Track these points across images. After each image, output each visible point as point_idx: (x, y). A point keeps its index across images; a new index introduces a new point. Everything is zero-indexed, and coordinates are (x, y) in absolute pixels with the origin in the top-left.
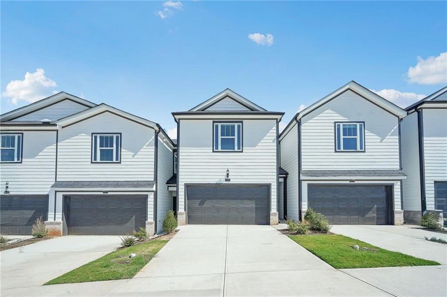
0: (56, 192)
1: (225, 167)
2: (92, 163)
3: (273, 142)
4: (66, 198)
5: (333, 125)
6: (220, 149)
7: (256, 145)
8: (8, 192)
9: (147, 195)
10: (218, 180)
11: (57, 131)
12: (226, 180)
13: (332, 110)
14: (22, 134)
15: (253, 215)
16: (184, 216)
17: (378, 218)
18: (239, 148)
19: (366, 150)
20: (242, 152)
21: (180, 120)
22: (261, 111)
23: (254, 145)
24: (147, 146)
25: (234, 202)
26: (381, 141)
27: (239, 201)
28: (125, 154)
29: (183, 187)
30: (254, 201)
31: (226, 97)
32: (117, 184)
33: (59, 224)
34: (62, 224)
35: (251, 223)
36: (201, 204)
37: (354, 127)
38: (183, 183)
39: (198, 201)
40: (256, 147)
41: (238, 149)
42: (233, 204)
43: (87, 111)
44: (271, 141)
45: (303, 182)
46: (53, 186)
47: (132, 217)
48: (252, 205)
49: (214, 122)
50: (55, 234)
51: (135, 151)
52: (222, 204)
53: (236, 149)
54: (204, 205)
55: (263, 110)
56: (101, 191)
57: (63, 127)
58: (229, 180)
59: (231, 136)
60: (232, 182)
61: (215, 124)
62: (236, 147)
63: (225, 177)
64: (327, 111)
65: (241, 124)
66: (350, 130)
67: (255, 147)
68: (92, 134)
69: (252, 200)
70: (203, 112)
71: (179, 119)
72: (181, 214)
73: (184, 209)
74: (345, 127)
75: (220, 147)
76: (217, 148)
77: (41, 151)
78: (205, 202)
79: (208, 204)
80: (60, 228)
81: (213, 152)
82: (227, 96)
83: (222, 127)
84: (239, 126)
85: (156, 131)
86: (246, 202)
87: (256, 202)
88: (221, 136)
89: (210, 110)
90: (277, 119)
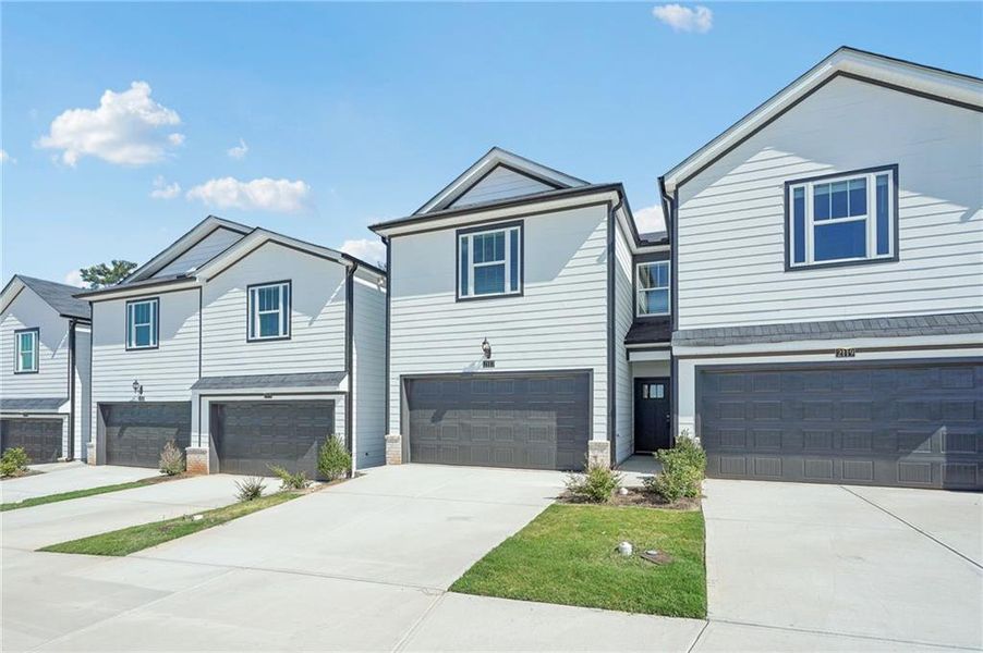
0: (201, 396)
1: (480, 335)
2: (248, 341)
3: (600, 262)
4: (214, 407)
5: (782, 191)
6: (471, 294)
7: (556, 276)
8: (143, 398)
9: (334, 401)
10: (467, 365)
11: (200, 287)
12: (486, 364)
13: (779, 149)
14: (158, 298)
15: (552, 445)
16: (399, 444)
17: (950, 470)
18: (514, 287)
19: (902, 255)
20: (521, 295)
21: (392, 239)
22: (575, 185)
23: (549, 275)
24: (333, 301)
25: (510, 414)
26: (964, 219)
27: (517, 412)
28: (298, 319)
29: (398, 383)
30: (554, 413)
31: (496, 166)
32: (284, 380)
33: (203, 452)
34: (208, 454)
35: (543, 466)
36: (436, 418)
37: (856, 187)
38: (398, 375)
39: (431, 413)
40: (556, 281)
41: (512, 289)
42: (506, 419)
43: (242, 243)
44: (594, 261)
45: (680, 361)
46: (195, 387)
47: (312, 444)
48: (547, 421)
49: (458, 233)
50: (199, 470)
51: (313, 313)
52: (479, 419)
53: (508, 291)
54: (443, 422)
55: (580, 184)
56: (262, 395)
57: (208, 280)
58: (492, 364)
59: (497, 260)
60: (499, 367)
61: (461, 236)
62: (508, 285)
63: (481, 357)
64: (761, 156)
65: (519, 228)
66: (841, 200)
67: (552, 280)
68: (248, 287)
69: (547, 410)
70: (446, 210)
71: (390, 237)
72: (394, 440)
73: (399, 431)
74: (821, 192)
75: (471, 289)
76: (465, 292)
77: (181, 326)
78: (443, 414)
79: (450, 420)
80: (205, 460)
81: (458, 300)
82: (500, 164)
83: (477, 241)
84: (514, 234)
85: (347, 267)
86: (535, 415)
87: (558, 415)
88: (475, 262)
89: (461, 204)
90: (609, 202)
